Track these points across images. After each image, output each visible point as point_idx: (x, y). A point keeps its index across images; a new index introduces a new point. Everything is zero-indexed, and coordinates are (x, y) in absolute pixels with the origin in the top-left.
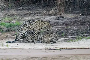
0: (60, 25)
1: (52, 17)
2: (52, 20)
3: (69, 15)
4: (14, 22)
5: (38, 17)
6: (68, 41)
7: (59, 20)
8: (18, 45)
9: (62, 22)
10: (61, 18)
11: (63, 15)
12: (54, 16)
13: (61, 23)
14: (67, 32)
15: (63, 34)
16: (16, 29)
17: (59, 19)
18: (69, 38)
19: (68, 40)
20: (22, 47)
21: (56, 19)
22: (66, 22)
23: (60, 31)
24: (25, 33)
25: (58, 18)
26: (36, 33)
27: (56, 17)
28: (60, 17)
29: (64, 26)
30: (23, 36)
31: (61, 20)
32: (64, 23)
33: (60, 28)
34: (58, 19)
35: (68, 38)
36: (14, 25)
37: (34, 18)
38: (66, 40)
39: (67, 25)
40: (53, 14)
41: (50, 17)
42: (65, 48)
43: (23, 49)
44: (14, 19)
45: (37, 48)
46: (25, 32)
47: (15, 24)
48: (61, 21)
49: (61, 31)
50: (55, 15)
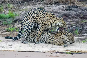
0: (73, 18)
1: (61, 6)
2: (60, 10)
3: (85, 4)
4: (6, 12)
5: (40, 6)
6: (84, 41)
7: (71, 11)
8: (11, 45)
9: (75, 13)
10: (73, 9)
11: (76, 4)
12: (63, 6)
13: (73, 15)
14: (83, 28)
15: (76, 31)
16: (9, 23)
17: (71, 9)
18: (85, 37)
19: (83, 39)
20: (18, 49)
21: (66, 9)
22: (81, 13)
23: (72, 26)
24: (31, 25)
25: (69, 7)
26: (41, 30)
27: (66, 6)
28: (73, 7)
29: (77, 20)
30: (29, 29)
31: (73, 10)
32: (77, 16)
33: (72, 23)
34: (69, 10)
35: (83, 37)
36: (6, 17)
37: (34, 7)
38: (81, 39)
39: (81, 19)
40: (63, 2)
41: (58, 6)
42: (78, 52)
43: (19, 51)
44: (6, 8)
45: (38, 51)
46: (31, 23)
47: (8, 16)
48: (73, 13)
49: (74, 26)
50: (65, 4)
